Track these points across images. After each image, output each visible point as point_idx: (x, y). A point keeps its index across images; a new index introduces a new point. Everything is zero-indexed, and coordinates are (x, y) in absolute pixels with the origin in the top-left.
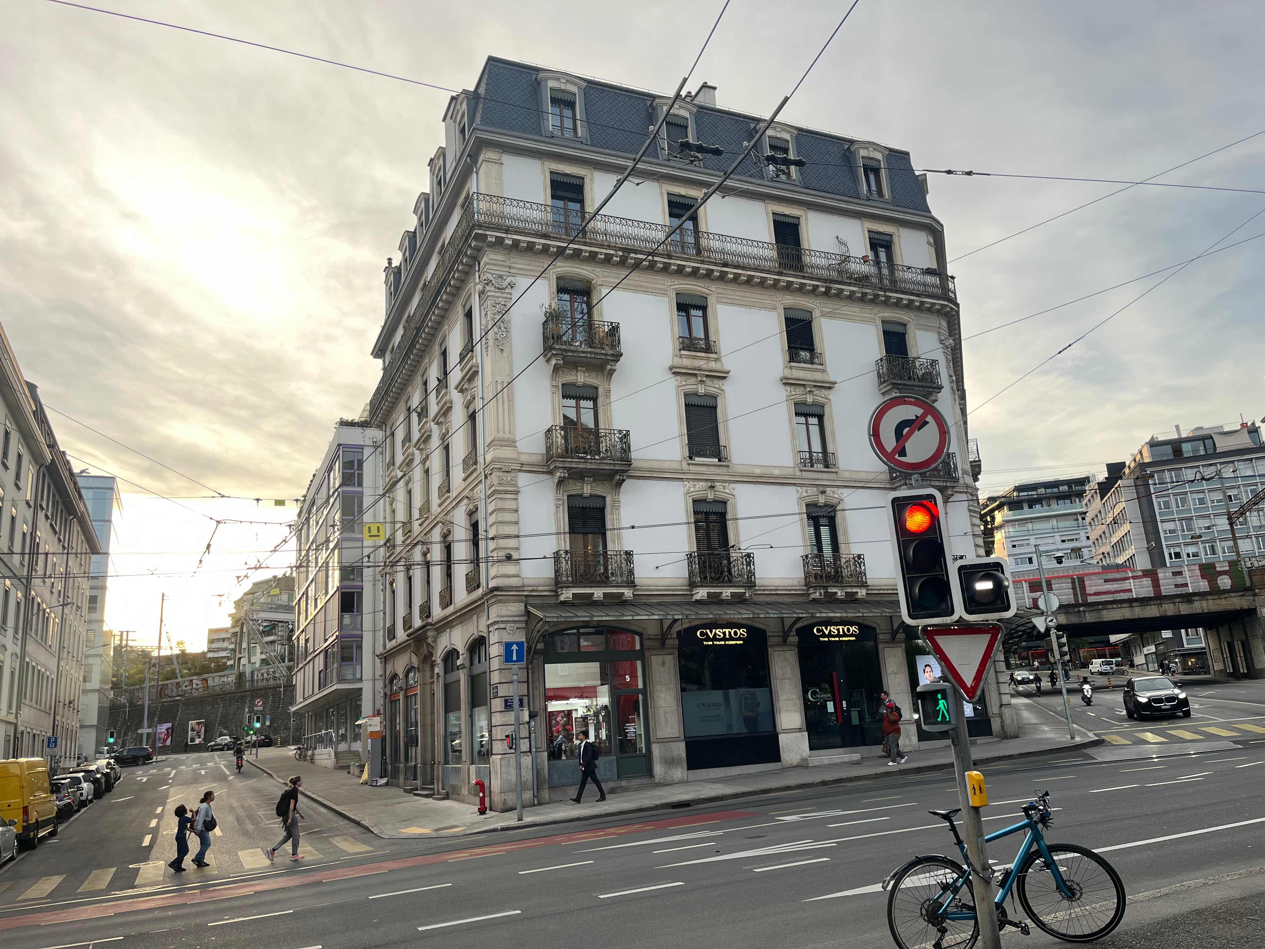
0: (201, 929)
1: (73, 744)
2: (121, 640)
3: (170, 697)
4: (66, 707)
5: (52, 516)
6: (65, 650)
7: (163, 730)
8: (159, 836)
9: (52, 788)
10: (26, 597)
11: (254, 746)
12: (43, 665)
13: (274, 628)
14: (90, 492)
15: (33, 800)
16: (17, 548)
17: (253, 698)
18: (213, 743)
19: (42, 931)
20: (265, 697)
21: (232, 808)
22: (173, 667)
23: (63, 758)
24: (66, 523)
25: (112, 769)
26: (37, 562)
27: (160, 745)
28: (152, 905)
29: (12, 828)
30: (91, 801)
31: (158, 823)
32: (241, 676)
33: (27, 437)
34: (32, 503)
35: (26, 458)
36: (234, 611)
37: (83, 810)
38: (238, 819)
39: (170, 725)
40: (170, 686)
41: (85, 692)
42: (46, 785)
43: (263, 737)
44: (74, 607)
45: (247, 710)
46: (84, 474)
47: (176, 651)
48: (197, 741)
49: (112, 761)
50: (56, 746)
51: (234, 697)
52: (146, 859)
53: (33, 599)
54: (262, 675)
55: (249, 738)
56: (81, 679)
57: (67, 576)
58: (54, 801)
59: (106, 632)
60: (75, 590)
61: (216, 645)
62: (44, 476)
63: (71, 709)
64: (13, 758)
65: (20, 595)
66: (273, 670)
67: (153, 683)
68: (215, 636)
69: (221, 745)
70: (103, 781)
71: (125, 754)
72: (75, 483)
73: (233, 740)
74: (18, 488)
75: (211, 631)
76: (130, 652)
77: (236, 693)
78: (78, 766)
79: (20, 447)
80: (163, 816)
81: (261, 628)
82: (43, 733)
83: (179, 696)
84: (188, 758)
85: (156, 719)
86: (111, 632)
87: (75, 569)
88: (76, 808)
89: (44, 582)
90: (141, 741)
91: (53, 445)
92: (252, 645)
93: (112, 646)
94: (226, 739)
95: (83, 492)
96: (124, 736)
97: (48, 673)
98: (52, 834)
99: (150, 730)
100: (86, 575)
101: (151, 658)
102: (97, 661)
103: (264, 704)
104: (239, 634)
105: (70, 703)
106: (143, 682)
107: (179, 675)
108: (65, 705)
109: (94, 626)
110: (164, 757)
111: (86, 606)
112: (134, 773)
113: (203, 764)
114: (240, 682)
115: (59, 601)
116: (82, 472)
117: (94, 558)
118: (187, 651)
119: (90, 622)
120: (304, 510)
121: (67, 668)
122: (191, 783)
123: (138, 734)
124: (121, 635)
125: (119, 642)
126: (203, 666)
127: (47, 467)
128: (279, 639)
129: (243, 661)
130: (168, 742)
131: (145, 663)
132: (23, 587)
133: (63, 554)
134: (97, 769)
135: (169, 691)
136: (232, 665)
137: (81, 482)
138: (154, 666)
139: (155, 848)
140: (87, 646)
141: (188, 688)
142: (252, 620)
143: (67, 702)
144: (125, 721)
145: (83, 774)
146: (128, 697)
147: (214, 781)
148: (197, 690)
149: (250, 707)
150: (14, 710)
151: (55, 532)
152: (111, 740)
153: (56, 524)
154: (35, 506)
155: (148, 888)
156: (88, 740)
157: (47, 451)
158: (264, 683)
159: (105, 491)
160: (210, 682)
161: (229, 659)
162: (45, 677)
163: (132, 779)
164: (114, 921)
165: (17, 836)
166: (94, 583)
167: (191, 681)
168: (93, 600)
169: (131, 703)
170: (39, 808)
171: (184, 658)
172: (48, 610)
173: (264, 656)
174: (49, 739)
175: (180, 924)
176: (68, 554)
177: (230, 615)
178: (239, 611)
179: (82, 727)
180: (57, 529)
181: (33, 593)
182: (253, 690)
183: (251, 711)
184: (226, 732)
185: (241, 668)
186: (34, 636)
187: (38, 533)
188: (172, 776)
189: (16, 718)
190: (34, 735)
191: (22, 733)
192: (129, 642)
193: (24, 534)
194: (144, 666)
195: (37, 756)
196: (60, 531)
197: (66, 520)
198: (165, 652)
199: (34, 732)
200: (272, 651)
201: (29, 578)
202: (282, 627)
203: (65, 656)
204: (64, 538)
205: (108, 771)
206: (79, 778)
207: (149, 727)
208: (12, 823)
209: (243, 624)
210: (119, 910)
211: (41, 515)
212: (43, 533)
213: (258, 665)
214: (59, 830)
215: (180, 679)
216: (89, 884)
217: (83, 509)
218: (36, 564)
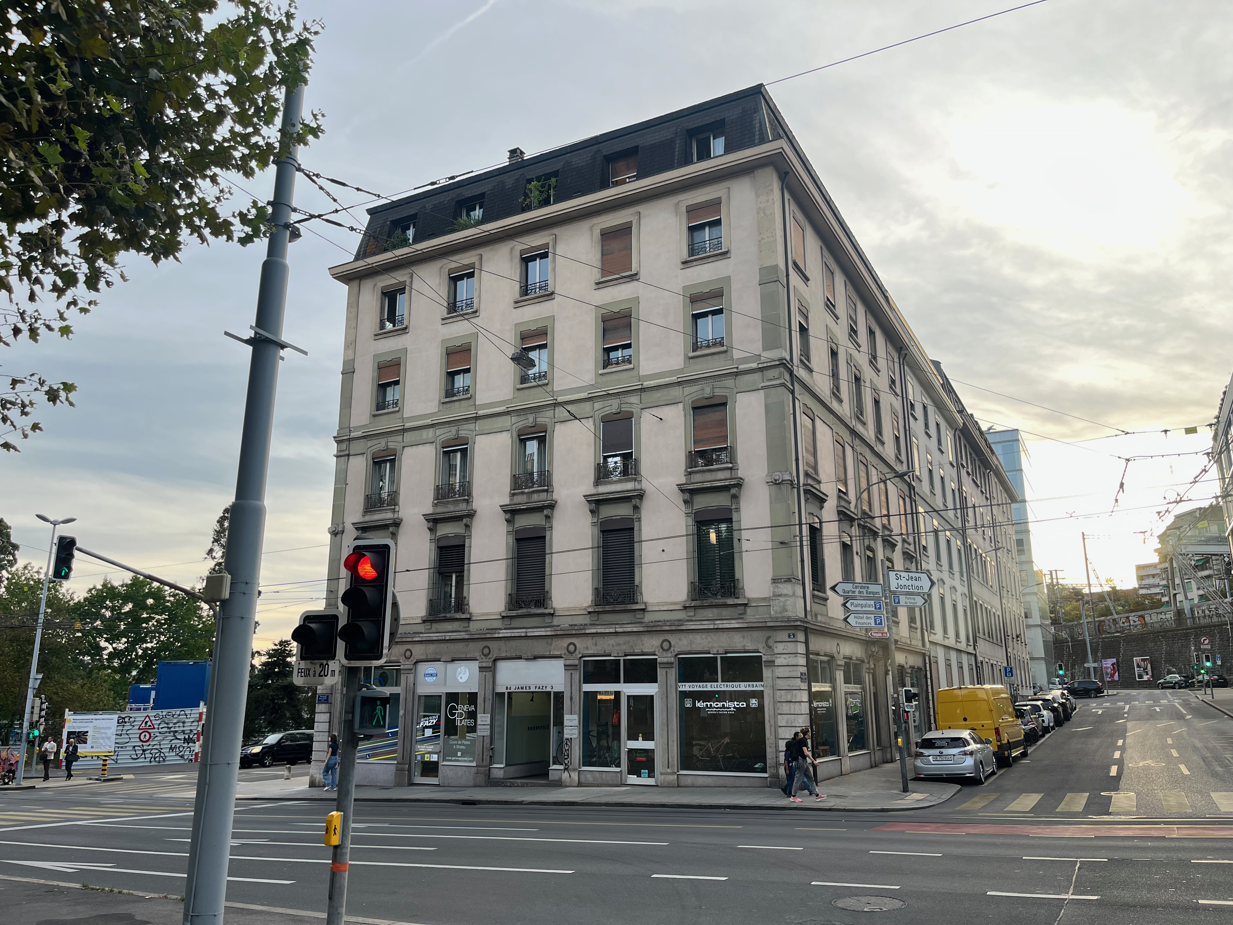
0: (1184, 864)
1: (1027, 674)
2: (1052, 579)
3: (1109, 633)
4: (1015, 640)
5: (972, 472)
6: (1005, 589)
7: (1109, 665)
8: (1125, 767)
9: (1016, 713)
10: (964, 544)
11: (1207, 685)
12: (989, 603)
13: (1208, 562)
14: (999, 445)
15: (1002, 723)
16: (950, 505)
17: (1197, 637)
18: (1162, 681)
19: (1032, 842)
20: (1211, 636)
21: (1195, 749)
22: (1106, 603)
23: (1020, 686)
24: (984, 476)
25: (1067, 699)
26: (967, 513)
27: (1108, 679)
28: (1130, 833)
29: (988, 745)
30: (1053, 728)
31: (1121, 755)
32: (1180, 613)
33: (940, 407)
34: (955, 464)
35: (943, 425)
36: (1159, 546)
37: (1047, 736)
38: (1204, 759)
39: (1114, 660)
40: (1107, 622)
41: (1029, 626)
42: (1011, 710)
43: (1216, 677)
44: (1005, 550)
45: (1193, 648)
46: (991, 431)
47: (1107, 589)
48: (1146, 678)
49: (1065, 692)
50: (1012, 676)
51: (1176, 634)
52: (1116, 789)
53: (970, 546)
54: (1203, 611)
55: (1200, 678)
56: (1023, 615)
57: (994, 525)
58: (1020, 725)
59: (1037, 572)
60: (1003, 536)
61: (1146, 582)
62: (960, 438)
63: (1019, 642)
64: (978, 684)
65: (959, 543)
66: (1215, 606)
67: (1089, 620)
68: (1143, 572)
69: (1172, 683)
70: (1061, 709)
71: (1076, 686)
72: (986, 440)
73: (1183, 679)
74: (942, 452)
75: (1139, 568)
76: (1062, 589)
77: (1178, 630)
78: (1035, 694)
79: (937, 417)
80: (1125, 749)
81: (1193, 563)
82: (999, 664)
83: (1118, 632)
84: (1139, 694)
85: (1099, 655)
86: (1041, 571)
87: (1000, 518)
88: (1040, 733)
89: (977, 531)
90: (1089, 675)
91: (962, 411)
92: (1186, 581)
93: (1045, 584)
94: (1175, 677)
95: (992, 446)
96: (1072, 670)
97: (994, 610)
98: (1024, 755)
99: (1096, 665)
100: (1010, 523)
101: (1083, 595)
102: (1034, 599)
103: (1211, 642)
104: (1169, 569)
105: (1017, 637)
106: (1080, 618)
107: (1114, 612)
108: (1013, 638)
109: (1025, 567)
110: (1115, 692)
111: (1014, 549)
112: (1088, 705)
113: (1156, 701)
114: (1179, 620)
115: (992, 547)
116: (990, 429)
117: (1014, 506)
118: (1118, 588)
119: (1021, 563)
120: (1220, 433)
121: (1009, 605)
122: (1148, 719)
123: (1084, 667)
124: (1051, 574)
125: (1050, 581)
126: (1137, 603)
127: (960, 430)
128: (1216, 573)
129: (1180, 598)
130: (1116, 677)
131: (1078, 600)
132: (961, 537)
133: (987, 506)
134: (1053, 698)
135: (1107, 627)
136: (1167, 602)
137: (990, 439)
138: (1087, 602)
139: (1123, 779)
140: (1022, 586)
141: (1126, 624)
142: (1181, 554)
143: (1014, 636)
144: (1070, 655)
145: (1041, 702)
146: (1068, 632)
147: (1172, 719)
148: (1136, 626)
149: (1195, 645)
150: (971, 643)
151: (978, 486)
152: (1061, 672)
153: (976, 477)
154: (958, 466)
155: (1123, 817)
156: (1040, 671)
157: (958, 416)
158: (1207, 621)
159: (1011, 443)
160: (1147, 619)
161: (1163, 596)
162: (992, 614)
163: (1087, 710)
164: (1095, 843)
165: (994, 754)
166: (1018, 527)
167: (1128, 618)
168: (1020, 543)
169: (1072, 638)
170: (1010, 730)
171: (1115, 595)
172: (984, 555)
173: (1201, 592)
174: (1006, 669)
175: (1162, 856)
176: (991, 505)
177: (1156, 550)
178: (1164, 546)
179: (1032, 659)
180: (979, 483)
181: (969, 540)
182: (1196, 628)
183: (1198, 649)
184: (1174, 670)
185: (1178, 605)
186: (976, 578)
187: (964, 488)
188: (1126, 710)
189: (975, 649)
190: (992, 665)
191: (982, 663)
192: (1059, 580)
193: (953, 490)
194: (1078, 603)
195: (998, 684)
196: (981, 484)
197: (984, 474)
198: (1095, 590)
199: (992, 662)
200: (1209, 586)
201: (964, 529)
202: (1217, 560)
203: (1005, 595)
204: (986, 490)
205: (1064, 701)
206: (1038, 706)
207: (1095, 662)
208: (988, 742)
209: (1171, 559)
210: (1098, 834)
211: (963, 472)
212: (968, 487)
213: (1196, 601)
214: (1029, 752)
215: (1116, 616)
216: (1065, 805)
217: (996, 462)
218: (967, 516)
